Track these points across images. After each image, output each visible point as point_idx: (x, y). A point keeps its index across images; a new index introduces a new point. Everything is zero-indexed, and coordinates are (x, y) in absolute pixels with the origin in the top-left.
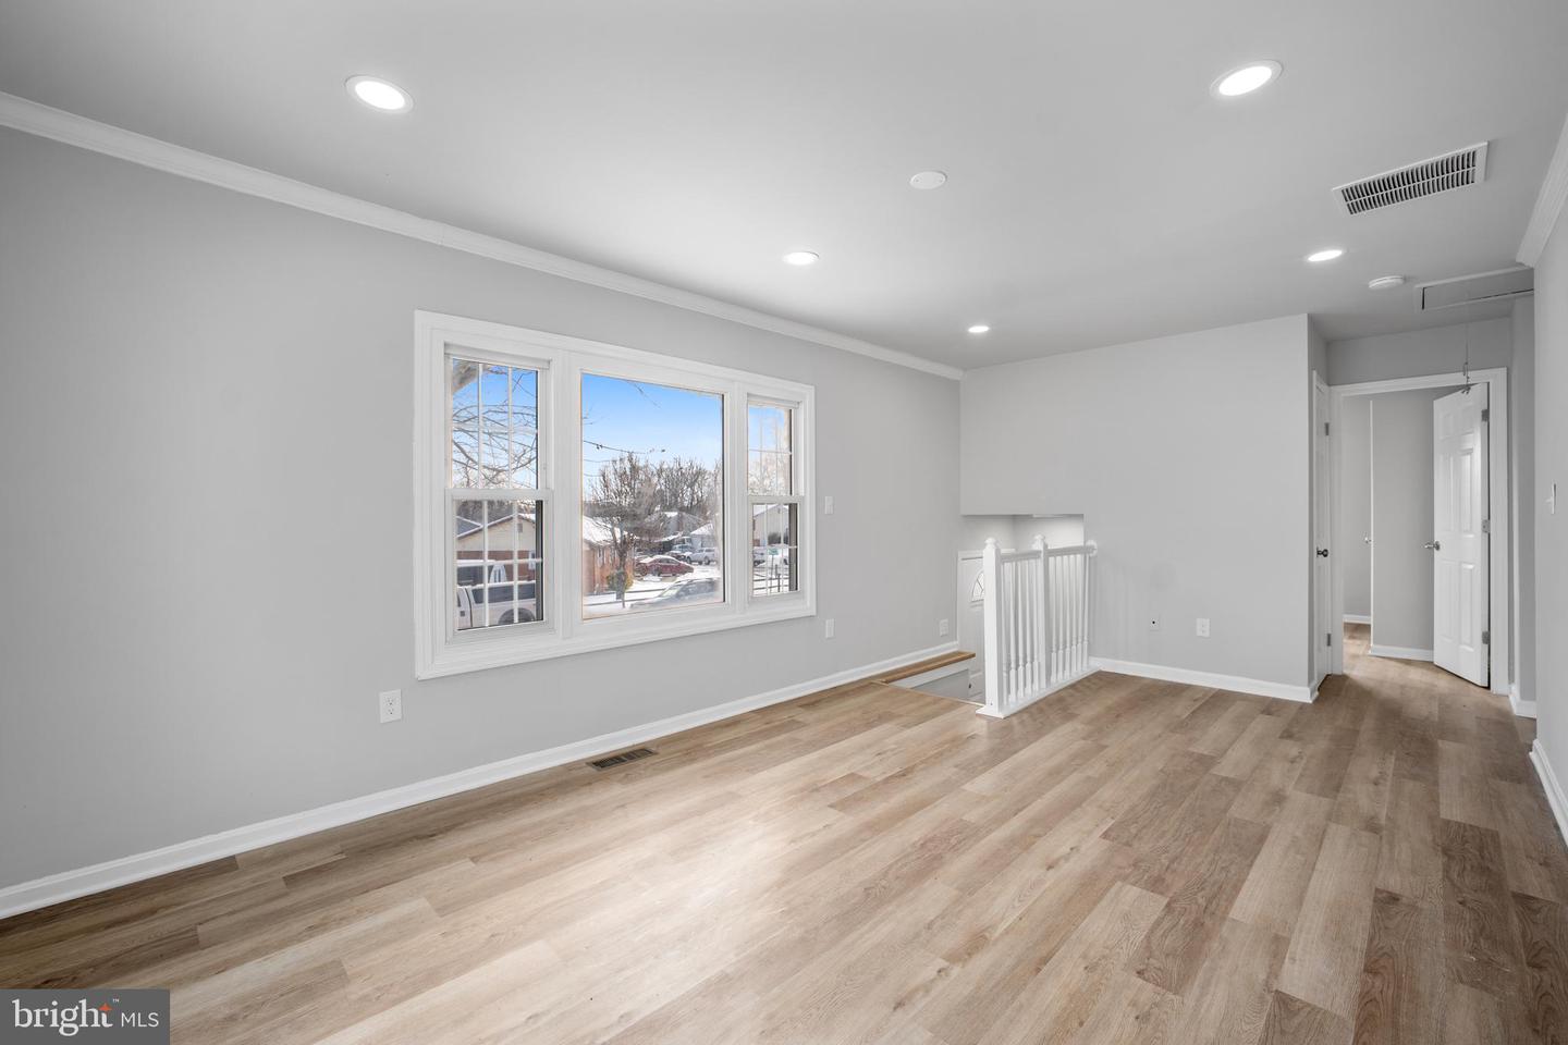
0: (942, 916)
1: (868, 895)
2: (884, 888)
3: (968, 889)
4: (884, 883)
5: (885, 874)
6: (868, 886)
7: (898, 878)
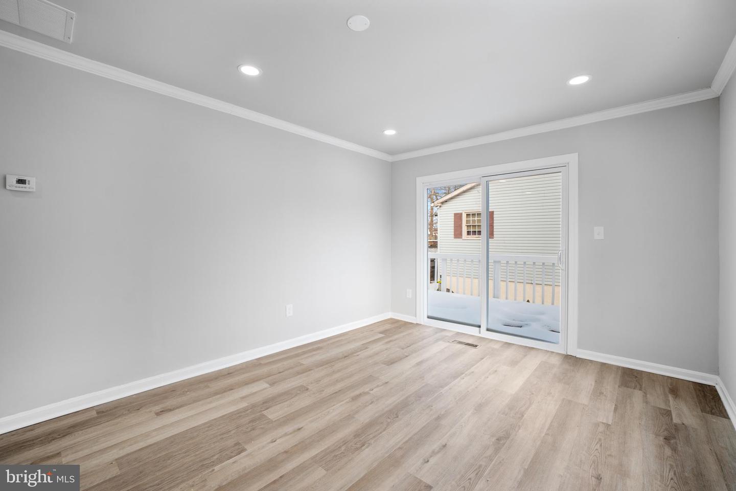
0: (366, 406)
1: (396, 414)
2: (389, 418)
3: (349, 418)
4: (389, 420)
5: (388, 424)
6: (397, 419)
7: (382, 423)
